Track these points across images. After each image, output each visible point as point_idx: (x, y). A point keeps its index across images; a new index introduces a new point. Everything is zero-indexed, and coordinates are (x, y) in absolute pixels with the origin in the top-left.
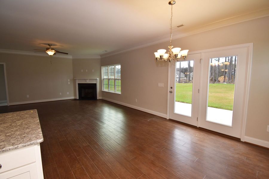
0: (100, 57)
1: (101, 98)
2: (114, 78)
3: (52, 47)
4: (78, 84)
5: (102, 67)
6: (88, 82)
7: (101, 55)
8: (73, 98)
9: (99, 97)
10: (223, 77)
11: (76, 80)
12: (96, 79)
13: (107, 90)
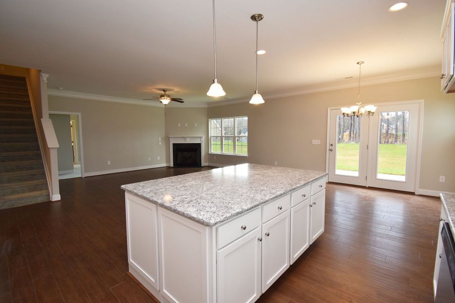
0: (206, 106)
1: (207, 164)
3: (167, 93)
4: (173, 144)
5: (209, 119)
6: (189, 141)
8: (164, 165)
10: (349, 130)
11: (170, 139)
12: (200, 137)
13: (219, 152)
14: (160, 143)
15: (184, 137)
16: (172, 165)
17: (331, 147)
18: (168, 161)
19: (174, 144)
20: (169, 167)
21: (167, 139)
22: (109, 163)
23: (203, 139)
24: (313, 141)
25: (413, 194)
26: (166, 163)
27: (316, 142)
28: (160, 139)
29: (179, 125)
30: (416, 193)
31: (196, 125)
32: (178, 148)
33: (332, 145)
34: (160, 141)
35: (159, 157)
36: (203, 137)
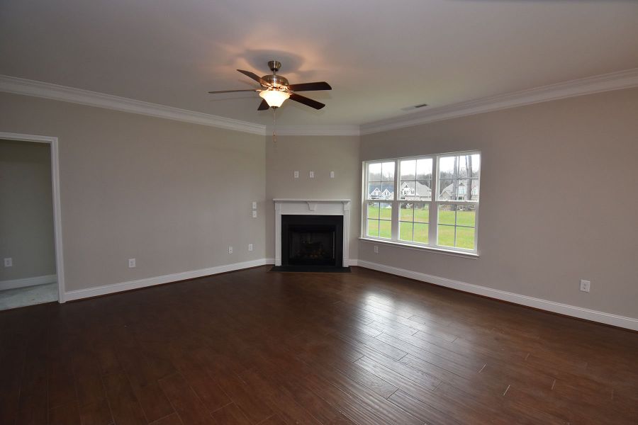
0: (358, 133)
2: (392, 198)
5: (363, 162)
6: (317, 210)
7: (363, 126)
8: (262, 261)
9: (348, 261)
11: (276, 205)
12: (343, 203)
13: (386, 238)
14: (255, 214)
15: (306, 202)
16: (278, 262)
18: (271, 253)
19: (283, 217)
20: (272, 268)
21: (269, 205)
22: (132, 263)
23: (348, 207)
26: (267, 257)
28: (254, 205)
29: (297, 174)
31: (332, 174)
32: (293, 226)
34: (255, 210)
35: (251, 245)
36: (347, 202)
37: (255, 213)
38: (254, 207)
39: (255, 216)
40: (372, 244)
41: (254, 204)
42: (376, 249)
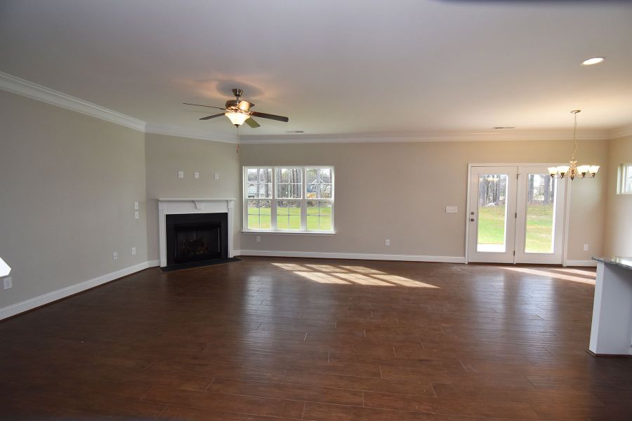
14: (137, 215)
15: (193, 201)
17: (472, 217)
19: (168, 217)
21: (153, 203)
23: (232, 205)
24: (448, 208)
25: (560, 266)
27: (451, 209)
28: (136, 206)
29: (181, 175)
30: (564, 265)
32: (177, 225)
33: (472, 213)
34: (137, 210)
35: (134, 249)
36: (231, 201)
37: (137, 213)
38: (137, 208)
39: (137, 217)
40: (254, 235)
41: (136, 204)
42: (259, 239)
